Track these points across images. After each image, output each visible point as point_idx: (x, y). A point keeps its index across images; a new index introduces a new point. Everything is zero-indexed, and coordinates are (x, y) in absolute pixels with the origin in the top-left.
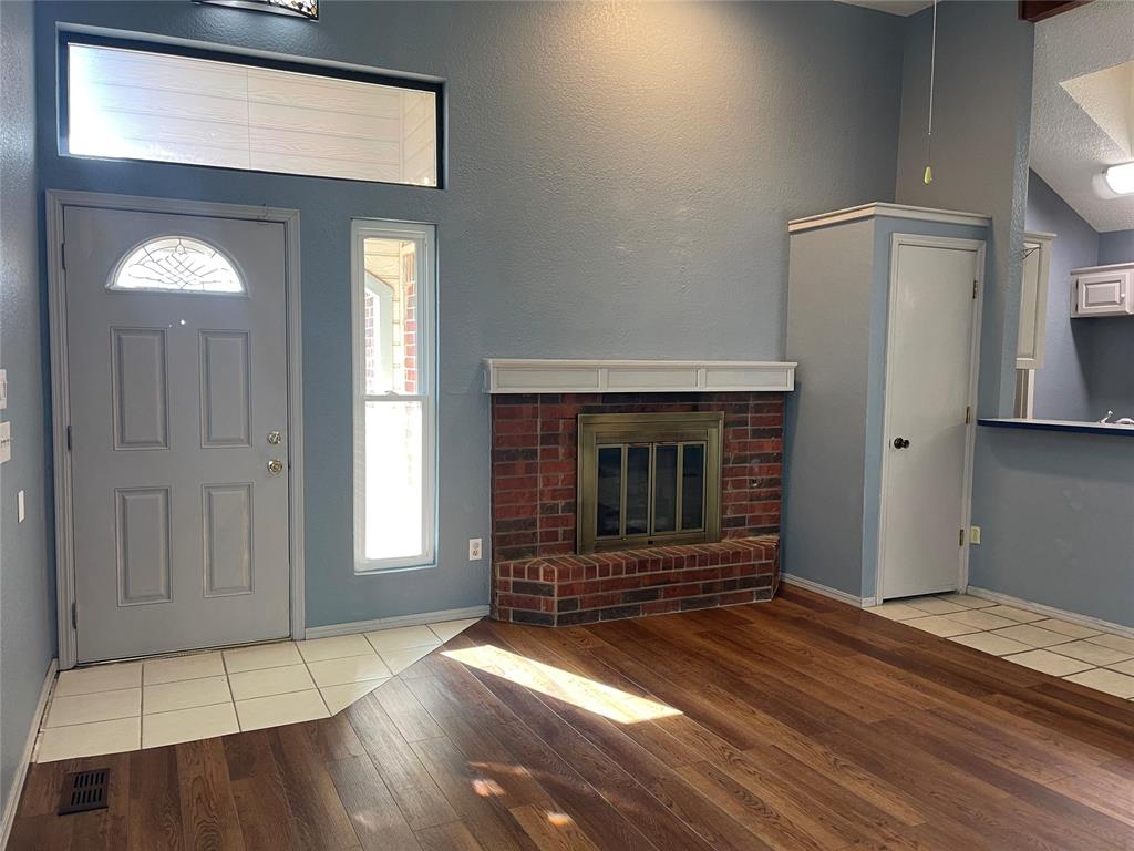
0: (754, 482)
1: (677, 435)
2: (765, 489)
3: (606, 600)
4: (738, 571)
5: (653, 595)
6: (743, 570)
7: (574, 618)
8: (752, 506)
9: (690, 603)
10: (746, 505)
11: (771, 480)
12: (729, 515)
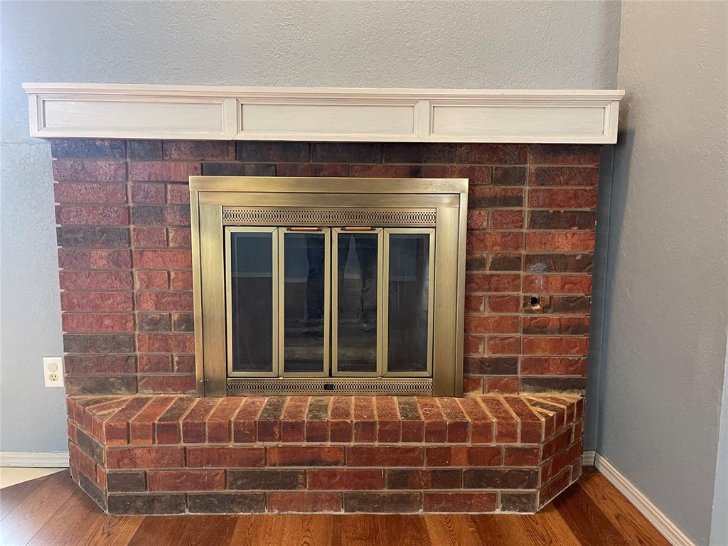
0: (534, 301)
1: (375, 216)
2: (556, 316)
3: (196, 481)
4: (463, 456)
5: (289, 481)
6: (472, 455)
7: (139, 503)
8: (531, 343)
9: (364, 502)
10: (518, 340)
11: (568, 300)
12: (483, 352)
